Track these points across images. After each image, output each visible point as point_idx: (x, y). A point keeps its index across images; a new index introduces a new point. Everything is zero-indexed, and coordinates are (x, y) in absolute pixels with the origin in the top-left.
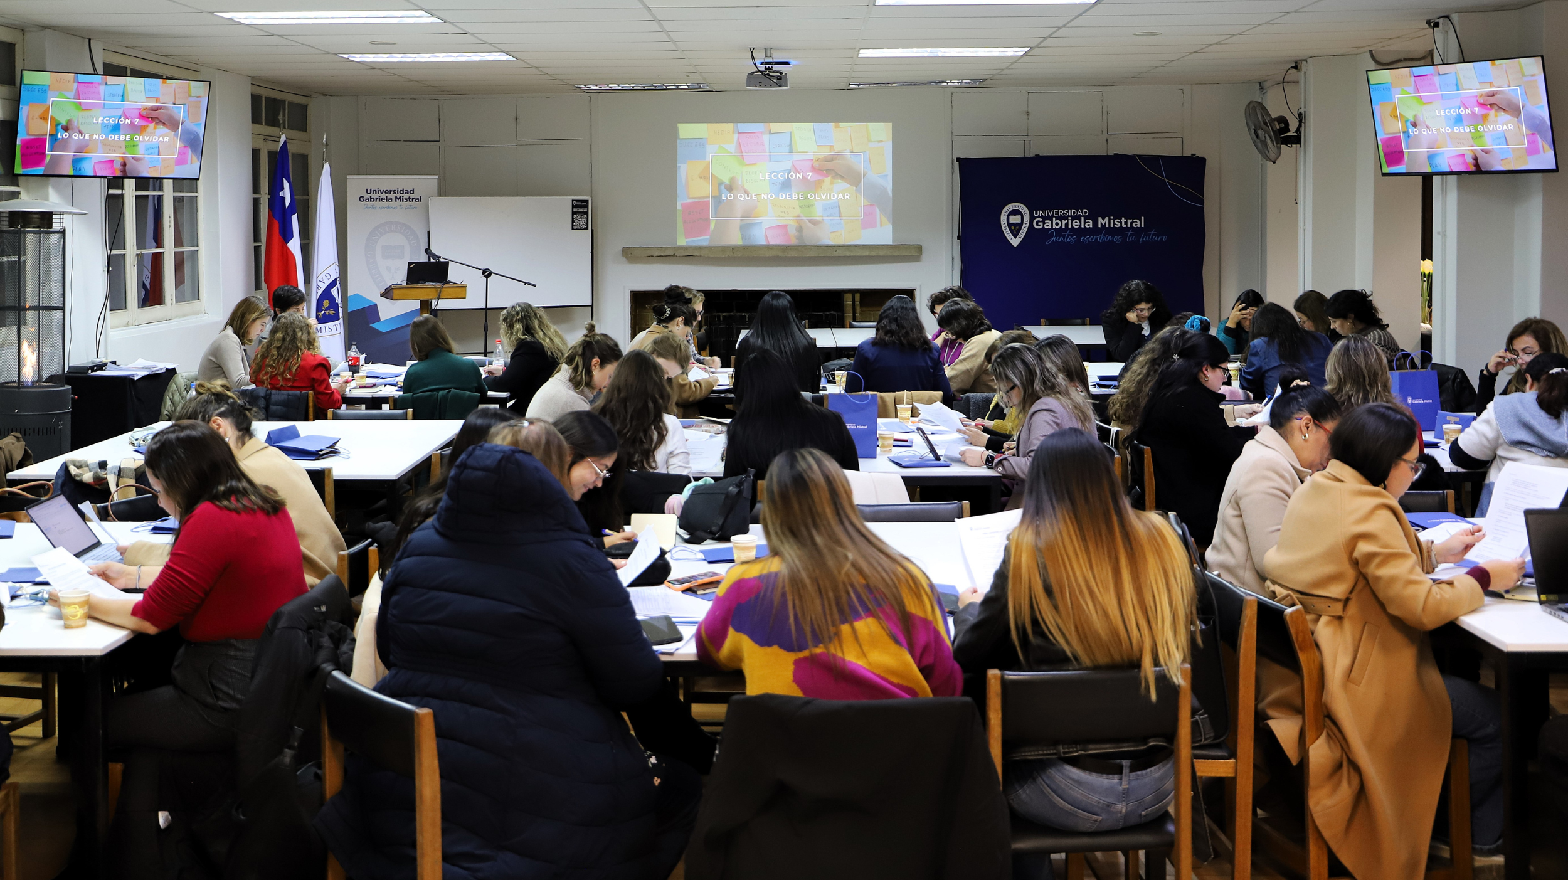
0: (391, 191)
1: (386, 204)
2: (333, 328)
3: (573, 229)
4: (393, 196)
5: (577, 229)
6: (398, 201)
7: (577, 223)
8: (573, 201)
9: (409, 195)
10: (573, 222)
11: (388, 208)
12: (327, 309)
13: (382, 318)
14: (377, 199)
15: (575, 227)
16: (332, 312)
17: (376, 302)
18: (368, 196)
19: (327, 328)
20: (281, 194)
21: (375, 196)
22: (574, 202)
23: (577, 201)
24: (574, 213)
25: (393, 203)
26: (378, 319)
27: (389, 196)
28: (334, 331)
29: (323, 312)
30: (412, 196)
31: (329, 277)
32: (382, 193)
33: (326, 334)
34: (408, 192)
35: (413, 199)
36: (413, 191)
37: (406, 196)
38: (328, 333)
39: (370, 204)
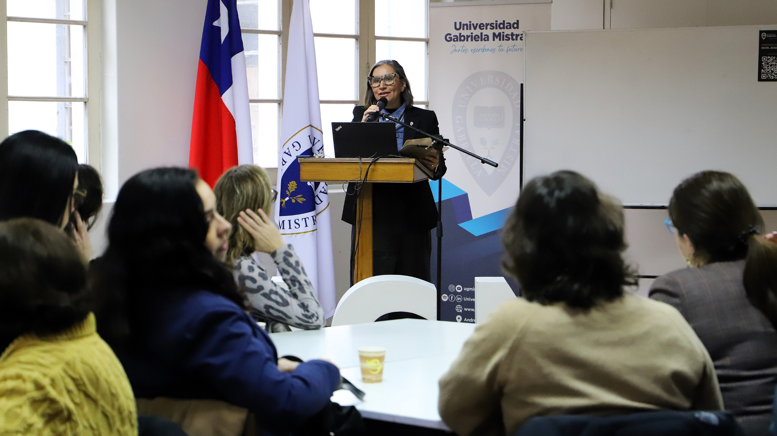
0: (487, 25)
1: (481, 44)
2: (302, 223)
3: (760, 80)
4: (489, 32)
5: (768, 80)
6: (497, 40)
7: (767, 69)
8: (761, 32)
9: (512, 30)
10: (760, 67)
11: (484, 50)
12: (293, 194)
13: (475, 215)
14: (468, 37)
15: (763, 77)
16: (301, 199)
17: (467, 192)
18: (457, 33)
19: (292, 223)
20: (216, 23)
21: (465, 33)
22: (764, 35)
23: (768, 32)
24: (762, 53)
25: (491, 44)
26: (468, 216)
27: (485, 32)
28: (302, 228)
29: (287, 199)
30: (515, 32)
31: (297, 146)
32: (475, 28)
33: (290, 231)
34: (510, 26)
35: (517, 36)
36: (517, 23)
37: (507, 32)
38: (293, 230)
39: (459, 44)
